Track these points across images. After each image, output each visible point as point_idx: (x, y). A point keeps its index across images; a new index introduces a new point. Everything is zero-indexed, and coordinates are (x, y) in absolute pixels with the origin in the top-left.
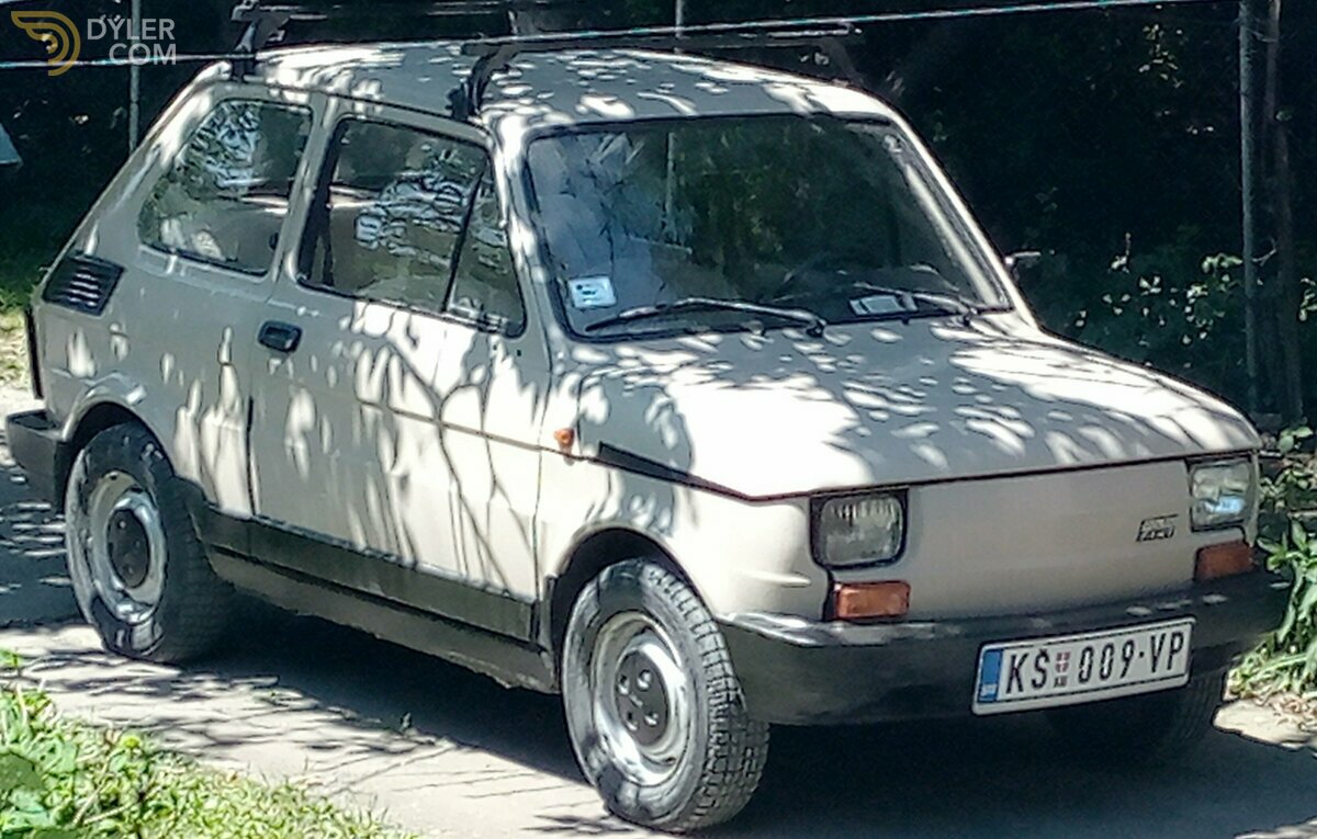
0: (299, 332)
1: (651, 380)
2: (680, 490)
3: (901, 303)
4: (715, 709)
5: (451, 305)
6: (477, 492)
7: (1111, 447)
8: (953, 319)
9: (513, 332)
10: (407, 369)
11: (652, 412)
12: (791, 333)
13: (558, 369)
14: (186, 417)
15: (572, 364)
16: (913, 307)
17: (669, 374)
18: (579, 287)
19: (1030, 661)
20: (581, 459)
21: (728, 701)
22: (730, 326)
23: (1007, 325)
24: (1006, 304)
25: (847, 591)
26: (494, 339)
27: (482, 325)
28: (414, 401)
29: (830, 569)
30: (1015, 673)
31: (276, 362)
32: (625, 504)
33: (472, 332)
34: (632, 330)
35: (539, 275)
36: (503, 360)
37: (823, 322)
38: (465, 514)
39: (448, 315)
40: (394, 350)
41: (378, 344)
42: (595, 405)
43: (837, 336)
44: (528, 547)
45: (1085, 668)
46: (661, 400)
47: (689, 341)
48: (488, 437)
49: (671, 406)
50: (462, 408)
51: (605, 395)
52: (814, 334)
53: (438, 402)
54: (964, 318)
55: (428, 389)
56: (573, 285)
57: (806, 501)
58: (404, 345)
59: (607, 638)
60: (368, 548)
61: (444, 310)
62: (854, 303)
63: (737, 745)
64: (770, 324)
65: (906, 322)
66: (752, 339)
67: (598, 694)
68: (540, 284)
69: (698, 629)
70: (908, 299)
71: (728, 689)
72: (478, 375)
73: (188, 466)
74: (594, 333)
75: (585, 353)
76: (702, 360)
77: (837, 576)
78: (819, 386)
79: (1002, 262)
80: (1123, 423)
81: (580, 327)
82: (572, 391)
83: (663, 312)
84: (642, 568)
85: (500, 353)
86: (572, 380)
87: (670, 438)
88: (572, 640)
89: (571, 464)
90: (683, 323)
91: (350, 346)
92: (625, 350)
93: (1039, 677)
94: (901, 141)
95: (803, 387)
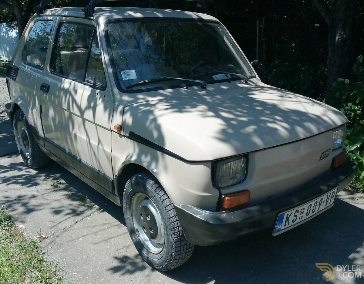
0: (49, 87)
1: (148, 108)
2: (159, 153)
3: (227, 76)
4: (174, 239)
5: (86, 79)
6: (94, 142)
7: (314, 129)
8: (242, 81)
9: (103, 88)
10: (74, 101)
11: (148, 123)
12: (195, 88)
13: (117, 103)
14: (30, 109)
15: (121, 102)
16: (230, 77)
17: (154, 105)
18: (124, 73)
19: (293, 214)
20: (125, 136)
21: (180, 236)
22: (176, 86)
23: (256, 82)
24: (254, 75)
25: (227, 198)
26: (98, 91)
27: (94, 86)
28: (76, 111)
29: (219, 189)
30: (288, 219)
31: (45, 95)
32: (139, 156)
33: (91, 88)
34: (143, 88)
35: (110, 70)
36: (99, 99)
37: (206, 83)
38: (92, 151)
39: (86, 82)
40: (71, 94)
41: (67, 92)
42: (128, 118)
43: (211, 88)
44: (110, 164)
45: (308, 211)
46: (151, 117)
47: (161, 91)
48: (96, 125)
49: (155, 120)
50: (88, 115)
51: (131, 115)
52: (203, 88)
53: (82, 112)
54: (246, 80)
55: (79, 108)
56: (122, 72)
57: (210, 164)
58: (73, 93)
59: (136, 198)
60: (69, 152)
61: (84, 80)
62: (213, 76)
63: (183, 250)
64: (189, 85)
65: (230, 82)
66: (183, 90)
67: (134, 214)
68: (111, 73)
69: (167, 208)
70: (229, 74)
71: (179, 231)
72: (92, 104)
73: (31, 122)
74: (129, 90)
75: (126, 98)
76: (167, 99)
77: (223, 192)
78: (210, 110)
79: (250, 63)
80: (313, 118)
81: (124, 88)
82: (120, 113)
83: (153, 81)
84: (146, 180)
85: (98, 96)
86: (121, 108)
87: (155, 134)
88: (124, 197)
89: (121, 138)
90: (160, 85)
91: (60, 92)
92: (140, 96)
93: (294, 218)
94: (222, 29)
95: (203, 110)
